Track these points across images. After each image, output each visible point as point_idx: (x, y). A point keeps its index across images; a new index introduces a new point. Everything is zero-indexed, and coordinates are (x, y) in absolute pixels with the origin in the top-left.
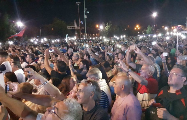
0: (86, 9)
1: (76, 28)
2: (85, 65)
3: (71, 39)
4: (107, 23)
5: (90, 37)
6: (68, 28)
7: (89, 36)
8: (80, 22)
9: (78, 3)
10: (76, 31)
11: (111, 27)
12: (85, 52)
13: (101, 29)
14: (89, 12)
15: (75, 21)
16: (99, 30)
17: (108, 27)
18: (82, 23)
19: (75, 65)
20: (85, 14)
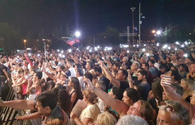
0: (142, 14)
1: (128, 35)
2: (145, 76)
3: (123, 47)
4: (166, 28)
5: (144, 44)
6: (120, 36)
7: (143, 42)
8: (134, 28)
9: (133, 9)
10: (128, 38)
11: (170, 32)
12: (143, 61)
13: (158, 35)
14: (144, 17)
15: (128, 28)
16: (155, 35)
17: (167, 32)
18: (137, 30)
19: (134, 75)
20: (140, 20)
